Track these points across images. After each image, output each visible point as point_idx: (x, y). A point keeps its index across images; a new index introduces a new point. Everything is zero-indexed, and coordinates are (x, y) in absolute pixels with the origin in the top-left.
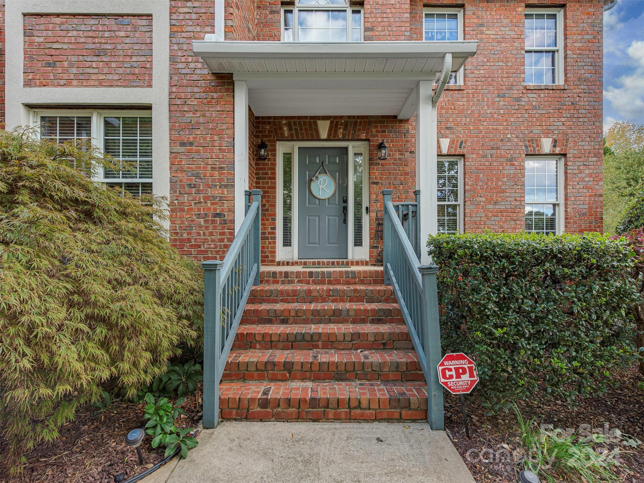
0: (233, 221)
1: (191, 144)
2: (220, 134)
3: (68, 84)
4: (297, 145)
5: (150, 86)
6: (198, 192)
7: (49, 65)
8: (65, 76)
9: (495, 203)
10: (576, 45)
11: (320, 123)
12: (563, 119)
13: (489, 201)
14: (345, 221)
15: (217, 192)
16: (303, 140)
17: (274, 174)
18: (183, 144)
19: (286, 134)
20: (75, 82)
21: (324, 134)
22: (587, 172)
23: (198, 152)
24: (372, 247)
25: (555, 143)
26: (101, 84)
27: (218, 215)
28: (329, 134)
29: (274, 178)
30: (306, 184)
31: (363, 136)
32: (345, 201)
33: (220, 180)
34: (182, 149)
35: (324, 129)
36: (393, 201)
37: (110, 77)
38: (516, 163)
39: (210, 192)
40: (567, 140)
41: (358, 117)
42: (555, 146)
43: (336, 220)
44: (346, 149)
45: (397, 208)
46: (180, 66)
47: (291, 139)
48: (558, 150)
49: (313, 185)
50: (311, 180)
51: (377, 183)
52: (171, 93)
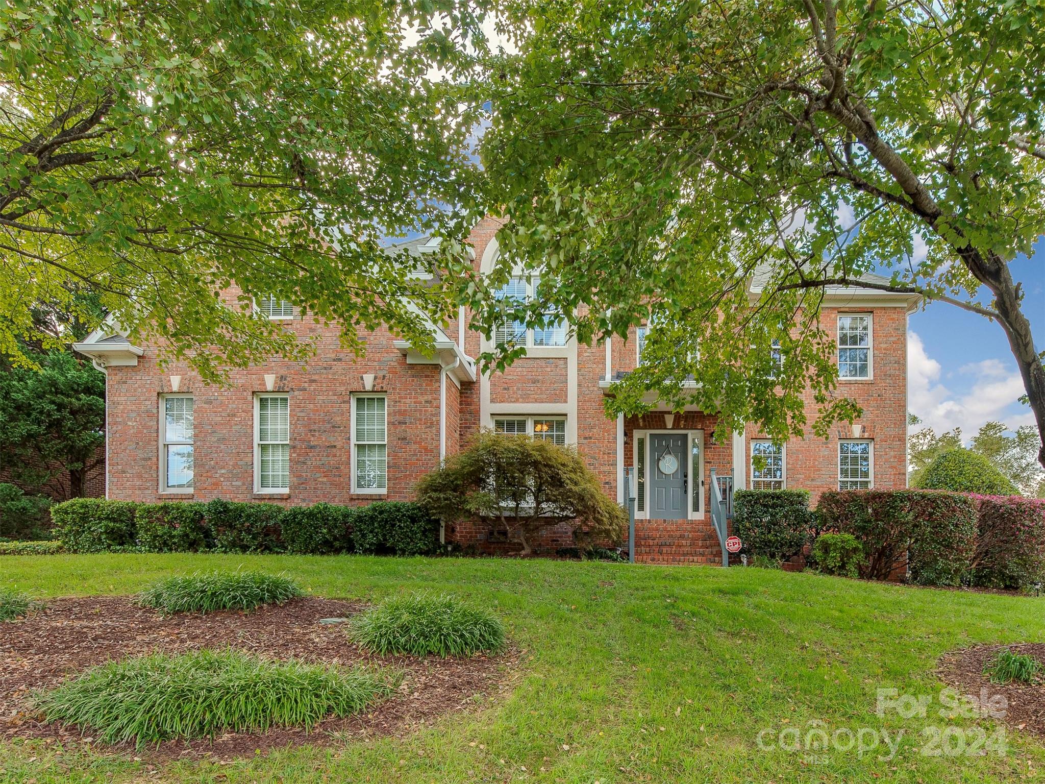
0: (616, 487)
1: (590, 438)
2: (608, 431)
3: (517, 401)
4: (649, 432)
5: (566, 402)
6: (595, 468)
7: (505, 389)
8: (515, 396)
9: (813, 480)
10: (882, 345)
11: (666, 416)
12: (871, 409)
13: (807, 478)
14: (686, 492)
15: (606, 468)
16: (654, 429)
17: (632, 455)
18: (585, 438)
19: (641, 424)
20: (521, 400)
21: (670, 425)
22: (892, 453)
23: (595, 443)
24: (706, 512)
25: (864, 429)
26: (536, 401)
27: (607, 483)
28: (674, 425)
29: (632, 458)
30: (656, 462)
31: (699, 426)
32: (686, 476)
33: (608, 461)
34: (586, 441)
35: (669, 421)
36: (717, 474)
37: (541, 396)
38: (830, 446)
39: (602, 468)
40: (875, 427)
41: (695, 412)
42: (864, 432)
43: (679, 491)
44: (686, 435)
45: (718, 479)
46: (584, 389)
47: (645, 428)
48: (866, 435)
49: (661, 462)
50: (659, 460)
51: (710, 462)
52: (578, 406)
